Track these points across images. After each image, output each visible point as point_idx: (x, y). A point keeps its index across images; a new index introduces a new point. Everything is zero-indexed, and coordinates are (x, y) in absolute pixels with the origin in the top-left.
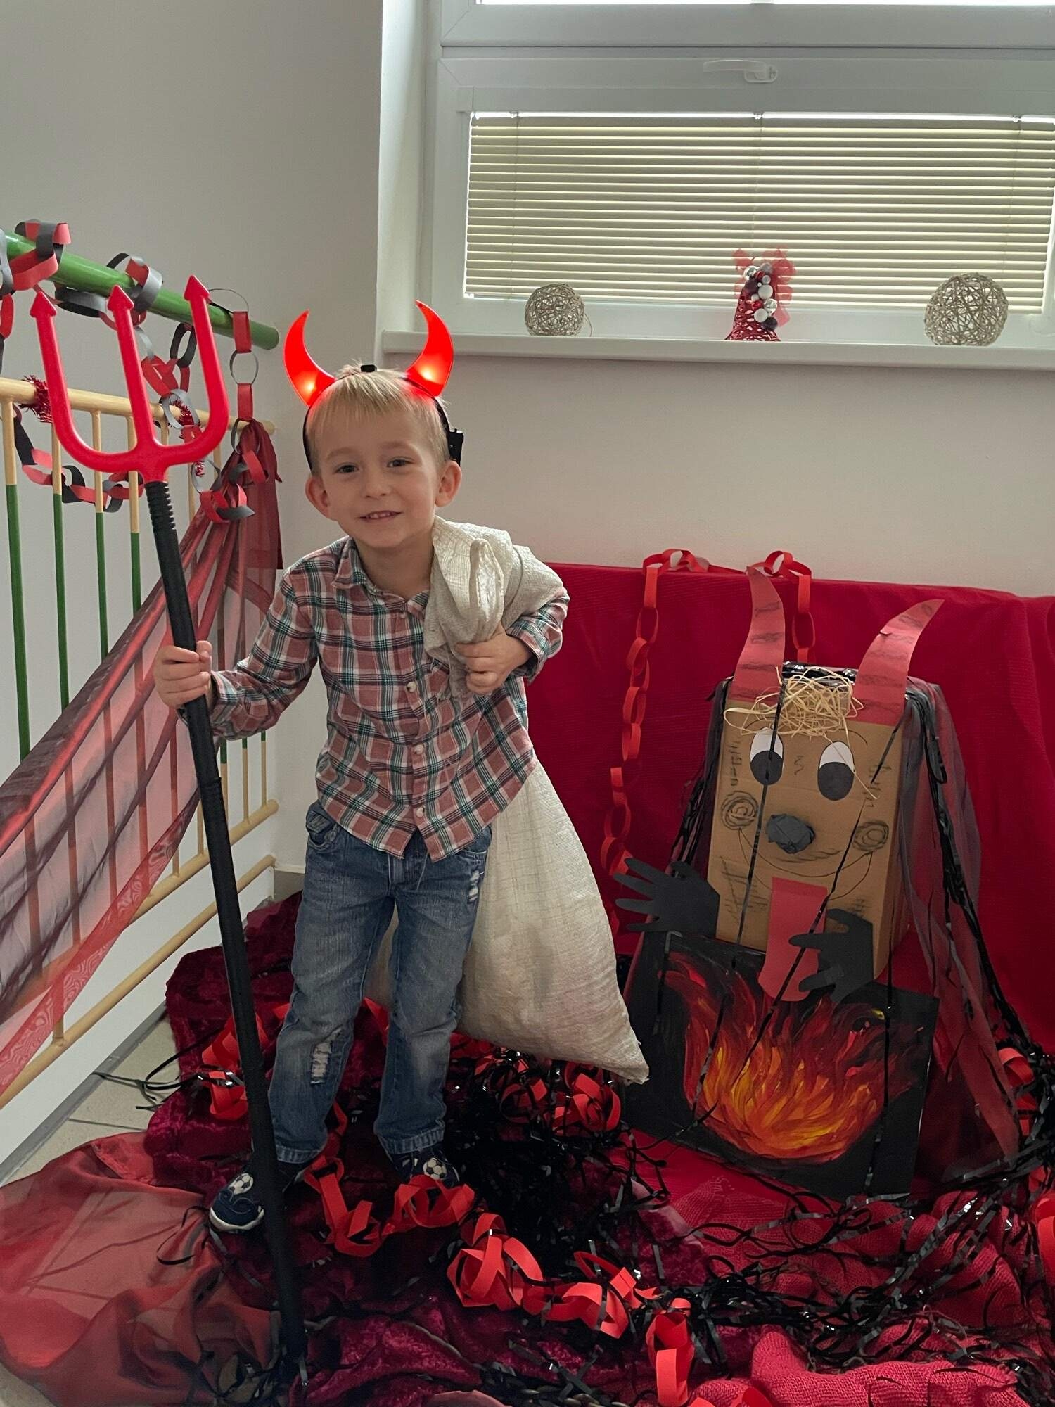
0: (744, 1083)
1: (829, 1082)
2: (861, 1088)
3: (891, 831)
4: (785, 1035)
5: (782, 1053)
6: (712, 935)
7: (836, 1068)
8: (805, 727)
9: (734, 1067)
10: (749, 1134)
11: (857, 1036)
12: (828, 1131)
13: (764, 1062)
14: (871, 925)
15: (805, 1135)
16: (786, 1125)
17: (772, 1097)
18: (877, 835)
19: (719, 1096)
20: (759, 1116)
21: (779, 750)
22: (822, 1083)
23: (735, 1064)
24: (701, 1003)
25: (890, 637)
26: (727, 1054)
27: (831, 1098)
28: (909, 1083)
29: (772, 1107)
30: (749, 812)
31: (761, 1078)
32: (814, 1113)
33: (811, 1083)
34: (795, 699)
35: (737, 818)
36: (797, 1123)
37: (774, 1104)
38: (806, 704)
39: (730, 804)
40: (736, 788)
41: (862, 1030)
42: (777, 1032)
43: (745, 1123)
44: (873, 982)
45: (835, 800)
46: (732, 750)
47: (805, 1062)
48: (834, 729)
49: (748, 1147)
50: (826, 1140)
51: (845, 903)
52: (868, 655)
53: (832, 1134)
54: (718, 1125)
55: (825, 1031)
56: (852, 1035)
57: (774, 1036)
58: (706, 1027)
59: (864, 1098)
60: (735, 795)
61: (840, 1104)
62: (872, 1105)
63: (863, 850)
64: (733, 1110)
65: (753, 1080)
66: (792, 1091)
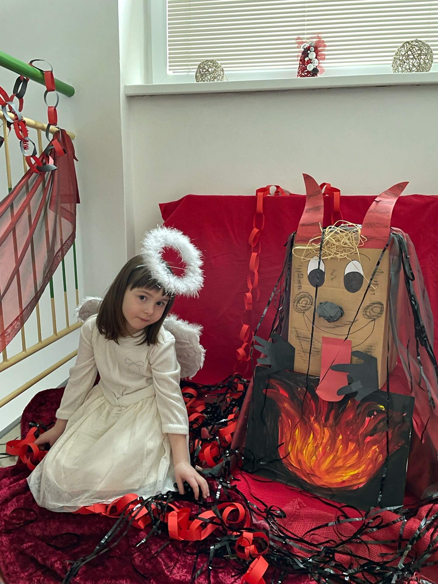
0: (310, 447)
1: (356, 445)
2: (373, 448)
3: (385, 307)
4: (331, 421)
5: (330, 430)
6: (292, 369)
7: (359, 437)
8: (336, 254)
9: (305, 439)
10: (313, 475)
11: (370, 419)
12: (356, 472)
13: (320, 436)
14: (376, 359)
15: (344, 475)
16: (333, 469)
17: (325, 454)
18: (378, 310)
19: (297, 454)
20: (319, 464)
21: (322, 268)
22: (352, 446)
23: (305, 437)
24: (286, 405)
25: (381, 202)
26: (301, 432)
27: (357, 454)
28: (400, 444)
29: (326, 458)
30: (308, 303)
31: (319, 444)
32: (349, 462)
33: (346, 447)
34: (329, 239)
35: (302, 306)
36: (339, 468)
37: (327, 458)
38: (336, 241)
39: (298, 299)
40: (301, 291)
41: (372, 417)
42: (327, 419)
43: (311, 468)
44: (378, 391)
45: (354, 292)
46: (298, 270)
47: (342, 435)
48: (351, 254)
49: (313, 481)
50: (355, 477)
51: (361, 348)
52: (369, 213)
53: (358, 473)
54: (297, 471)
55: (353, 417)
56: (367, 419)
57: (325, 421)
58: (289, 418)
59: (375, 453)
60: (301, 294)
61: (362, 457)
62: (380, 457)
63: (370, 318)
64: (305, 462)
65: (315, 445)
66: (336, 452)
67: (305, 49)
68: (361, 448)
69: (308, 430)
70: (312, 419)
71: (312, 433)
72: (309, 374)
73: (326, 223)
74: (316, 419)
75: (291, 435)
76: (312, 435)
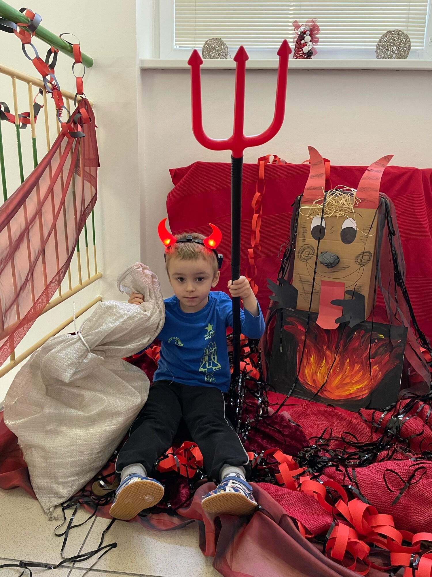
0: (323, 369)
1: (360, 366)
2: (374, 368)
4: (340, 348)
5: (339, 356)
6: (295, 308)
7: (362, 360)
8: (335, 212)
11: (372, 346)
12: (360, 386)
13: (332, 360)
14: (364, 296)
15: (351, 389)
16: (342, 385)
17: (335, 374)
19: (312, 375)
20: (331, 382)
21: (324, 225)
22: (357, 367)
23: (319, 362)
24: (302, 338)
25: (372, 171)
26: (315, 358)
27: (361, 373)
28: (396, 364)
30: (311, 253)
31: (330, 367)
32: (355, 379)
33: (353, 368)
34: (330, 200)
35: (306, 256)
36: (346, 384)
37: (336, 377)
38: (335, 202)
39: (302, 250)
40: (305, 243)
41: (374, 344)
42: (337, 347)
45: (349, 244)
46: (303, 226)
47: (349, 358)
48: (348, 212)
49: (326, 395)
50: (360, 390)
51: (353, 288)
52: (362, 179)
53: (362, 387)
54: (313, 388)
55: (358, 345)
57: (335, 349)
58: (306, 348)
59: (376, 372)
60: (305, 246)
61: (365, 375)
62: (379, 374)
63: (360, 264)
64: (319, 381)
65: (327, 367)
66: (344, 372)
68: (364, 368)
69: (321, 356)
70: (325, 348)
71: (325, 358)
73: (327, 188)
74: (328, 348)
75: (307, 361)
76: (324, 360)
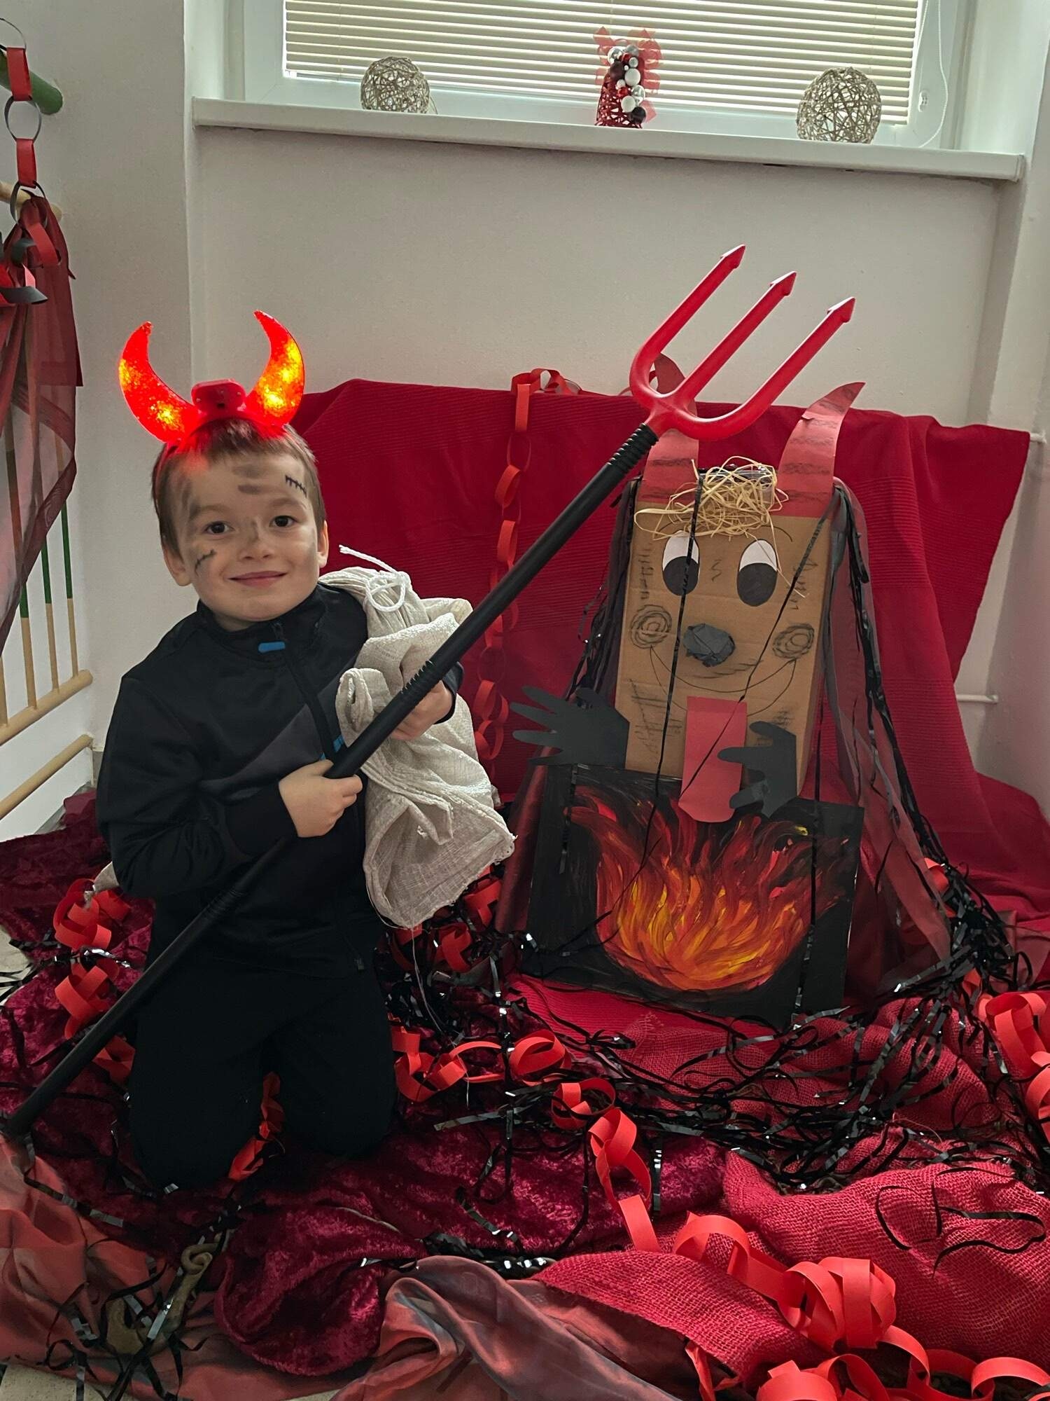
1: (752, 906)
2: (786, 909)
3: (816, 634)
4: (703, 862)
5: (701, 881)
6: (621, 765)
7: (760, 890)
8: (725, 525)
9: (651, 900)
11: (780, 854)
12: (753, 956)
13: (682, 893)
14: (794, 737)
15: (730, 963)
16: (708, 955)
17: (693, 928)
18: (801, 640)
19: (635, 931)
20: (679, 948)
21: (696, 555)
22: (745, 908)
23: (653, 897)
24: (612, 837)
25: (813, 422)
26: (642, 888)
27: (754, 923)
28: (836, 897)
29: (694, 936)
30: (661, 628)
31: (680, 910)
32: (739, 938)
33: (733, 910)
34: (712, 494)
35: (650, 635)
36: (719, 952)
38: (725, 499)
39: (641, 619)
40: (647, 602)
41: (784, 849)
42: (695, 859)
43: (665, 959)
44: (796, 799)
45: (756, 605)
46: (643, 559)
47: (726, 889)
48: (756, 526)
49: (670, 982)
50: (753, 965)
51: (767, 717)
52: (791, 443)
53: (757, 959)
54: (635, 964)
55: (747, 853)
56: (775, 854)
57: (691, 863)
58: (619, 863)
59: (789, 918)
60: (646, 609)
61: (765, 925)
62: (797, 926)
63: (786, 657)
64: (652, 946)
65: (672, 911)
66: (713, 922)
67: (616, 60)
68: (762, 910)
69: (657, 883)
70: (666, 861)
71: (665, 888)
72: (661, 773)
73: (706, 461)
74: (673, 862)
75: (622, 897)
76: (665, 894)
